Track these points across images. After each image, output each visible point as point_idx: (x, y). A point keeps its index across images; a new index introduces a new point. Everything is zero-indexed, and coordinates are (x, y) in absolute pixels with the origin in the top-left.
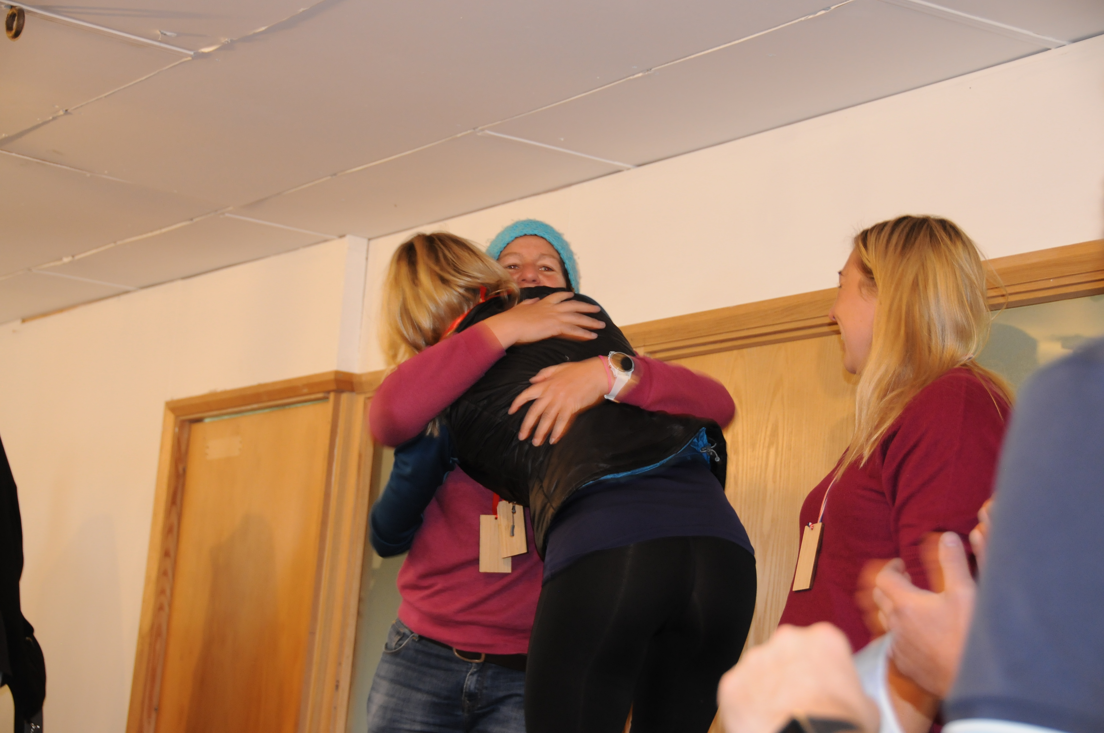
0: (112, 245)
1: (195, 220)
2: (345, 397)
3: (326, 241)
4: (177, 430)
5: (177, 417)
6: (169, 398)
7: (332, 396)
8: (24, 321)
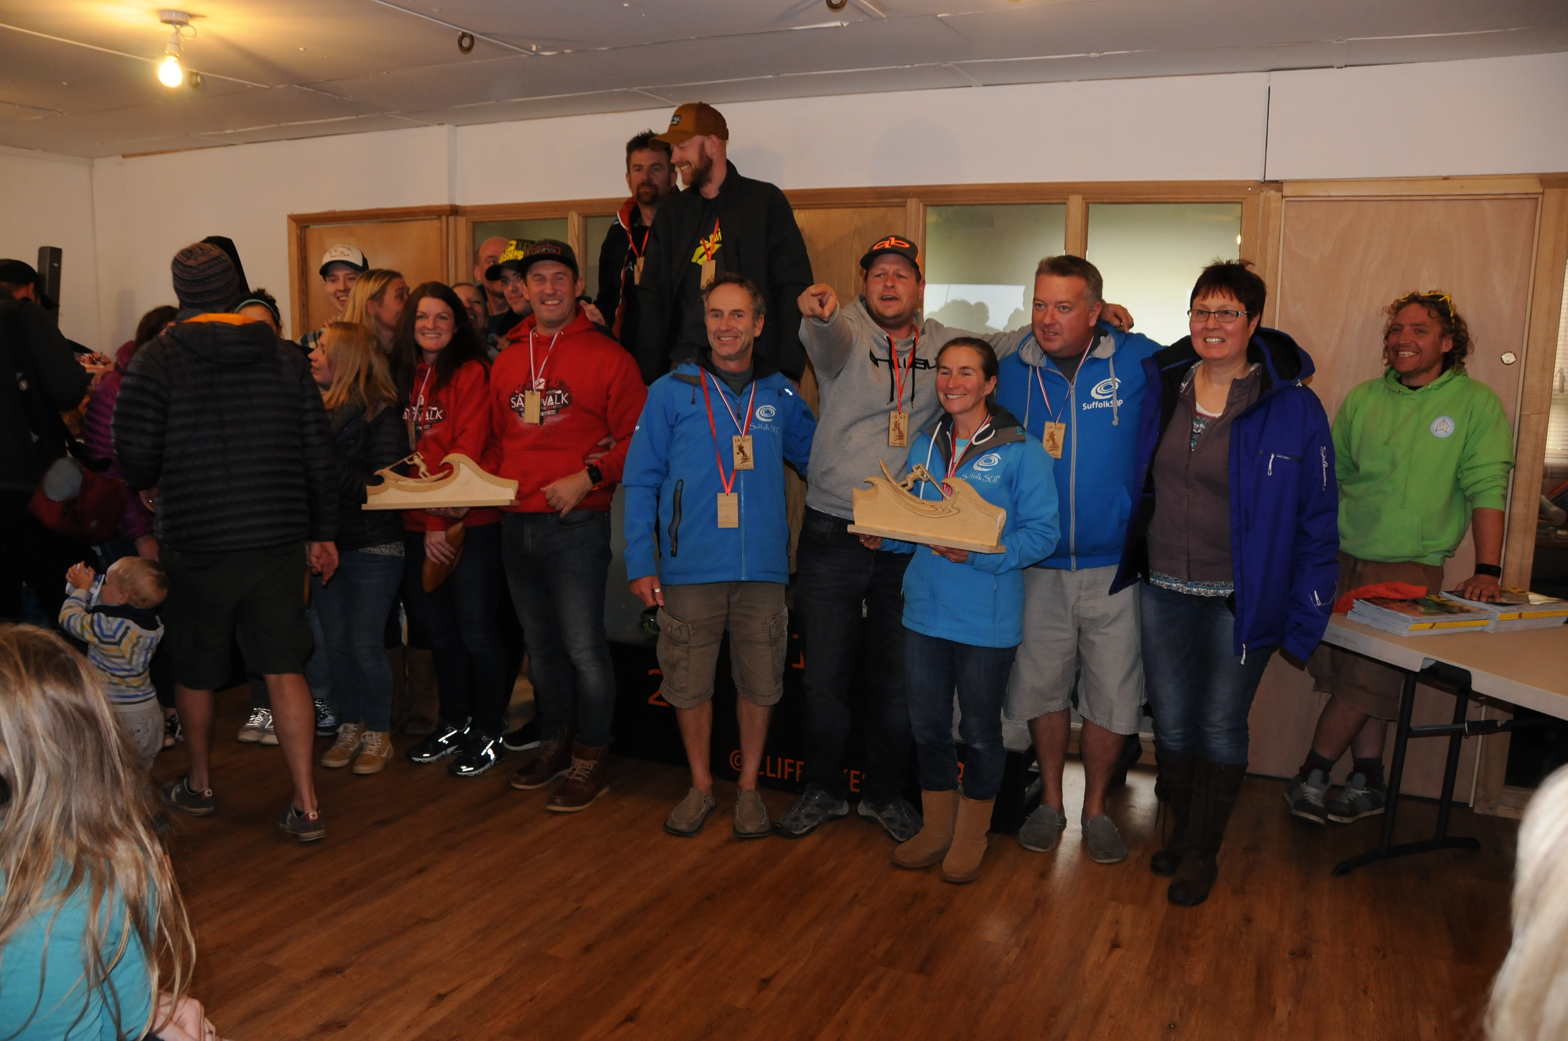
0: (276, 125)
1: (360, 116)
2: (451, 219)
3: (426, 126)
4: (298, 232)
5: (297, 224)
6: (290, 214)
7: (444, 218)
8: (124, 156)
